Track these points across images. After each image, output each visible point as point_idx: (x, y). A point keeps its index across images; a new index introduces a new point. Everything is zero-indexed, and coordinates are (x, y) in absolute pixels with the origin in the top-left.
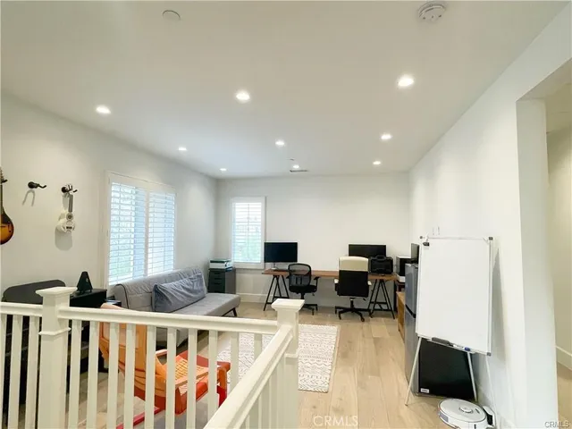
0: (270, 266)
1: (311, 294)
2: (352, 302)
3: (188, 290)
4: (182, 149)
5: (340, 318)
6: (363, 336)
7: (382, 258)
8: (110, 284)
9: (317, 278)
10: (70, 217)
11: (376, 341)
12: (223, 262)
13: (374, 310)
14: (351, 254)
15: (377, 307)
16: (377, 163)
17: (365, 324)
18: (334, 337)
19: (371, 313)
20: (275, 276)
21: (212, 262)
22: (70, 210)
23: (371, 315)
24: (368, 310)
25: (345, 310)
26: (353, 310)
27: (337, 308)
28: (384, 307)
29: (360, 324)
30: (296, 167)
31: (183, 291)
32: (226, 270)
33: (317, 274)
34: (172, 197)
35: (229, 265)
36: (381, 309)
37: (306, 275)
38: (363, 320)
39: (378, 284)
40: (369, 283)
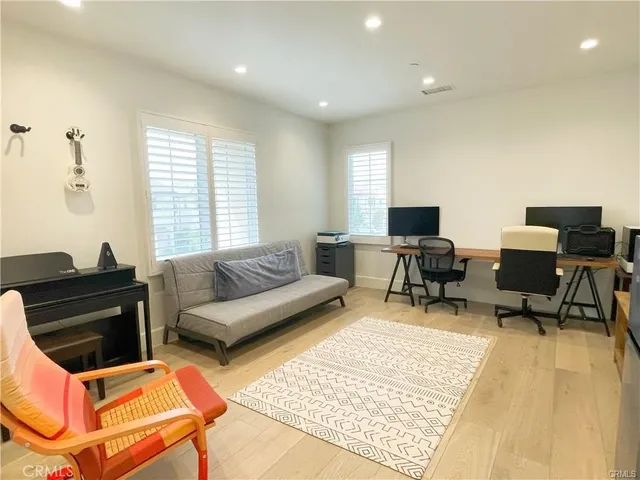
0: (399, 240)
1: (455, 283)
2: (525, 301)
3: (269, 270)
4: (241, 70)
5: (501, 326)
6: (536, 363)
7: (592, 229)
8: (158, 259)
9: (465, 261)
10: (79, 171)
11: (561, 375)
12: (332, 235)
13: (568, 316)
14: (529, 222)
15: (575, 311)
16: (589, 44)
17: (544, 341)
18: (476, 359)
19: (561, 320)
20: (401, 256)
21: (319, 234)
22: (79, 161)
23: (560, 324)
24: (557, 316)
25: (513, 313)
26: (527, 313)
27: (498, 307)
28: (591, 313)
29: (536, 339)
30: (428, 81)
31: (260, 271)
32: (338, 246)
33: (466, 254)
34: (251, 148)
35: (343, 239)
36: (583, 317)
37: (446, 255)
38: (542, 332)
39: (578, 274)
40: (559, 272)
